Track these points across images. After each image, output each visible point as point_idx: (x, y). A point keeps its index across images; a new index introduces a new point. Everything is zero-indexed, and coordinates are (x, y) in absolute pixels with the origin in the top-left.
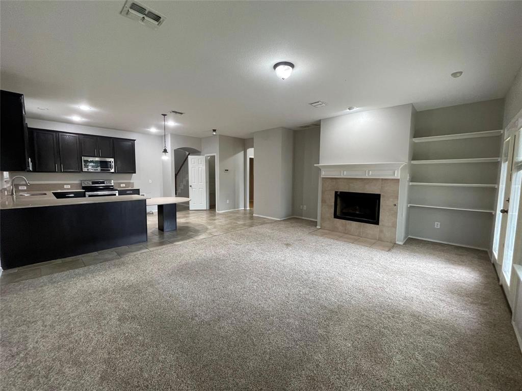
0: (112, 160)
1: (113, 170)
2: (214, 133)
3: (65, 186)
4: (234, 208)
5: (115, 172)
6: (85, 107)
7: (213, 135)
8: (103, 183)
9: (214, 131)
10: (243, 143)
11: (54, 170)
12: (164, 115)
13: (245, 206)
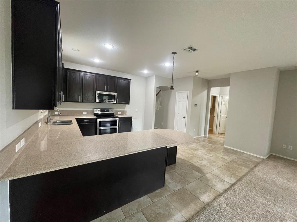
0: (115, 94)
1: (115, 102)
2: (197, 74)
3: (83, 112)
4: (198, 136)
5: (116, 103)
6: (109, 46)
7: (196, 75)
8: (108, 111)
9: (197, 71)
10: (209, 83)
11: (78, 101)
12: (174, 53)
13: (205, 134)
